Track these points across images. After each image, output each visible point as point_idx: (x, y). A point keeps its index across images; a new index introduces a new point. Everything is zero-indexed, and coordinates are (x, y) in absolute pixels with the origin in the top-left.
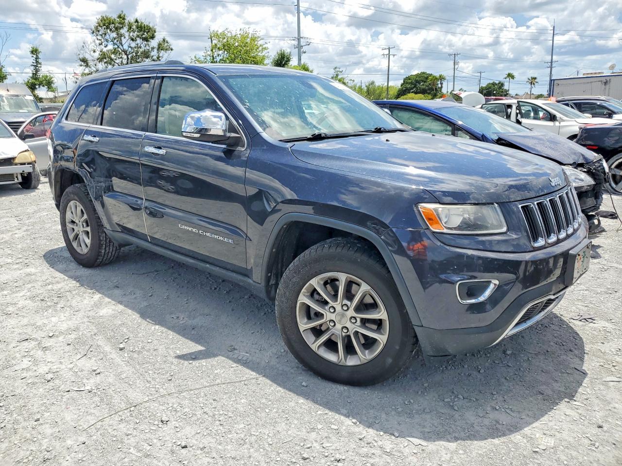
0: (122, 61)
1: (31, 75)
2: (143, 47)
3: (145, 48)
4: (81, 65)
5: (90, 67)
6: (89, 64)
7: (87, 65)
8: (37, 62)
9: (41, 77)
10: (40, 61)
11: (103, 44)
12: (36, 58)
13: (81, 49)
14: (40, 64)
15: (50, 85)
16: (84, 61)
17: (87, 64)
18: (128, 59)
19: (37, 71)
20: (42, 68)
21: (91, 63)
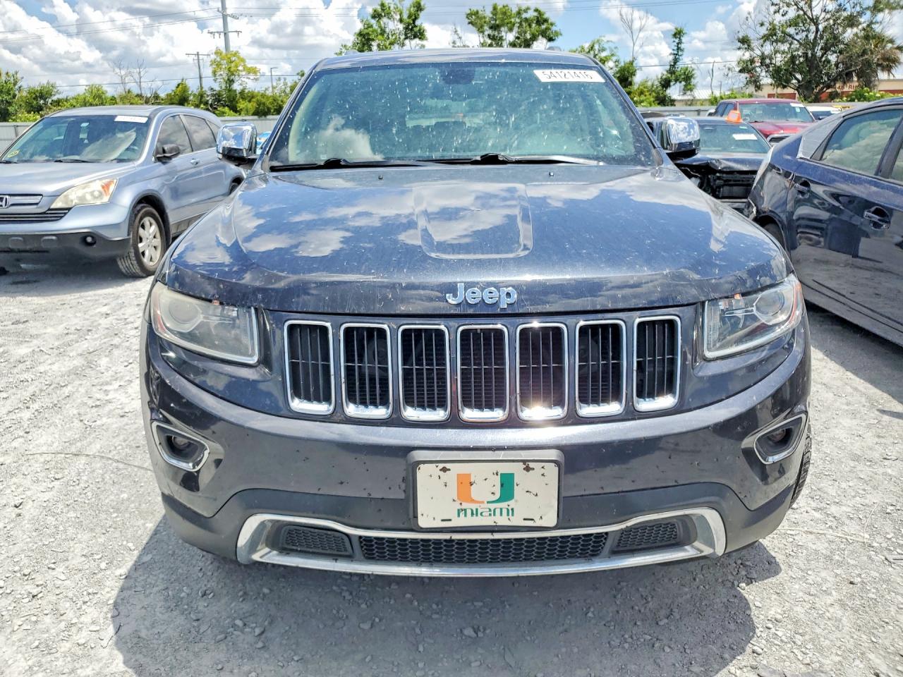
0: (807, 36)
1: (668, 67)
2: (849, 8)
3: (853, 10)
4: (739, 49)
5: (753, 50)
6: (752, 45)
7: (749, 48)
8: (679, 49)
9: (679, 70)
10: (682, 46)
11: (781, 11)
12: (678, 44)
13: (744, 24)
14: (682, 50)
15: (690, 79)
16: (745, 41)
17: (749, 46)
18: (817, 30)
19: (676, 61)
20: (683, 57)
21: (755, 44)
